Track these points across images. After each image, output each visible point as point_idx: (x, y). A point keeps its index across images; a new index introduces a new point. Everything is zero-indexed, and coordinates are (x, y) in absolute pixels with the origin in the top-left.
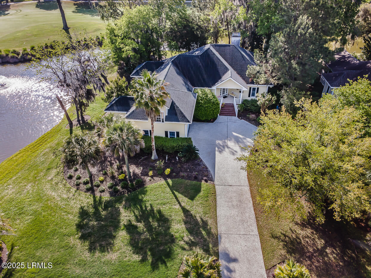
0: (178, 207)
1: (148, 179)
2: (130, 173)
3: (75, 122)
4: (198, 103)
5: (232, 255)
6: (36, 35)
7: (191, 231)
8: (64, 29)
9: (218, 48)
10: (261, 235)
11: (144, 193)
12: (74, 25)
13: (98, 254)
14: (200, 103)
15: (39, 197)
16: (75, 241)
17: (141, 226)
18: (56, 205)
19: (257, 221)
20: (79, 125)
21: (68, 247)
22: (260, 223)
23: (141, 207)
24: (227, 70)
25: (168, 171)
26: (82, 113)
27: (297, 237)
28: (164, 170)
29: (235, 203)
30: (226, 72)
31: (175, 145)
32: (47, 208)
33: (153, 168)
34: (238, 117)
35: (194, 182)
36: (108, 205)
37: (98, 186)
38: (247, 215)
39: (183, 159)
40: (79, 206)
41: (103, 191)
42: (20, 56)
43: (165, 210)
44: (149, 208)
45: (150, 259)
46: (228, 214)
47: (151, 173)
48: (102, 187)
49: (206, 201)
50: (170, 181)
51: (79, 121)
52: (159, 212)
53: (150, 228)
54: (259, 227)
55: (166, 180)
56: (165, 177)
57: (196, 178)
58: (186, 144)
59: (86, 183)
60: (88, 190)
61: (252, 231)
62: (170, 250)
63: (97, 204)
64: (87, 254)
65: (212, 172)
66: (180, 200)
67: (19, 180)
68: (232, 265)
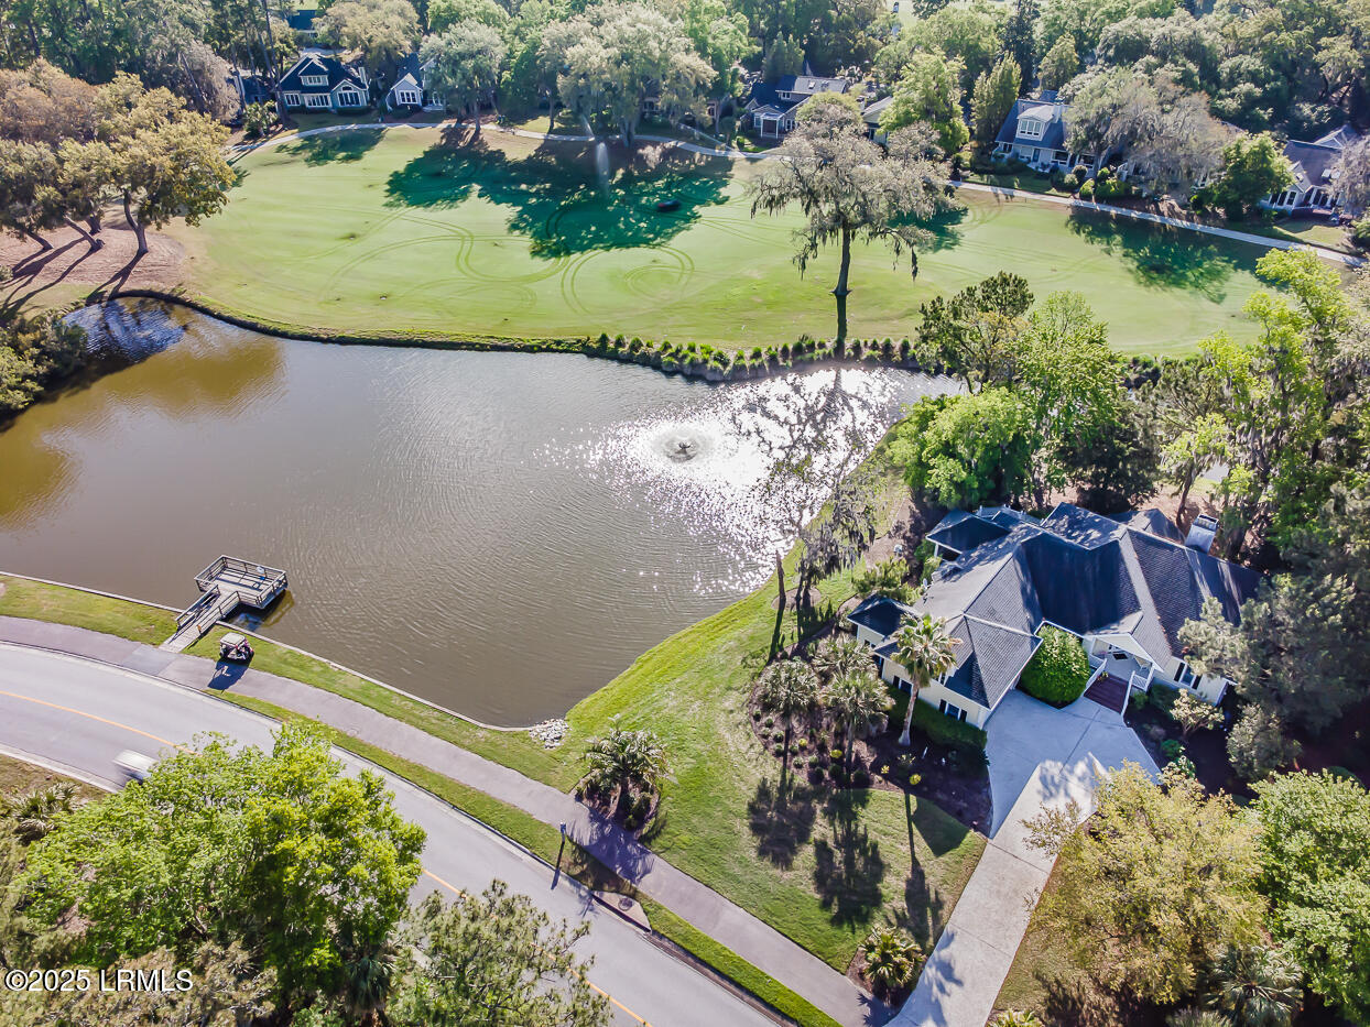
0: (906, 849)
1: (877, 778)
2: (850, 752)
3: (790, 599)
4: (1035, 661)
5: (957, 974)
6: (769, 305)
7: (909, 896)
8: (835, 292)
9: (1142, 544)
10: (1017, 960)
11: (864, 803)
12: (864, 283)
13: (767, 862)
14: (1039, 662)
15: (707, 734)
16: (743, 827)
17: (838, 856)
18: (728, 758)
19: (1026, 936)
20: (795, 609)
21: (730, 830)
22: (1028, 943)
23: (849, 825)
24: (1136, 606)
25: (916, 778)
26: (808, 587)
27: (1080, 997)
28: (911, 773)
29: (1004, 890)
30: (1133, 612)
31: (948, 735)
32: (714, 756)
33: (893, 763)
34: (1126, 717)
35: (953, 820)
36: (801, 795)
37: (795, 754)
38: (1015, 919)
39: (954, 768)
40: (760, 777)
41: (799, 766)
42: (728, 368)
43: (885, 845)
44: (861, 830)
45: (835, 909)
46: (982, 902)
47: (885, 769)
48: (800, 759)
49: (957, 862)
50: (913, 799)
51: (798, 598)
52: (875, 846)
53: (849, 861)
54: (1022, 948)
55: (907, 793)
56: (909, 789)
57: (959, 814)
58: (969, 740)
59: (777, 739)
60: (778, 754)
61: (1007, 947)
62: (868, 913)
63: (785, 787)
64: (753, 854)
65: (996, 817)
66: (915, 839)
67: (685, 688)
68: (949, 986)
